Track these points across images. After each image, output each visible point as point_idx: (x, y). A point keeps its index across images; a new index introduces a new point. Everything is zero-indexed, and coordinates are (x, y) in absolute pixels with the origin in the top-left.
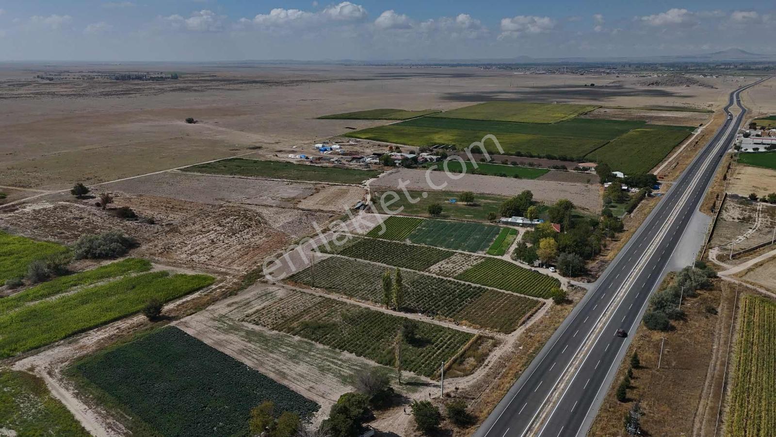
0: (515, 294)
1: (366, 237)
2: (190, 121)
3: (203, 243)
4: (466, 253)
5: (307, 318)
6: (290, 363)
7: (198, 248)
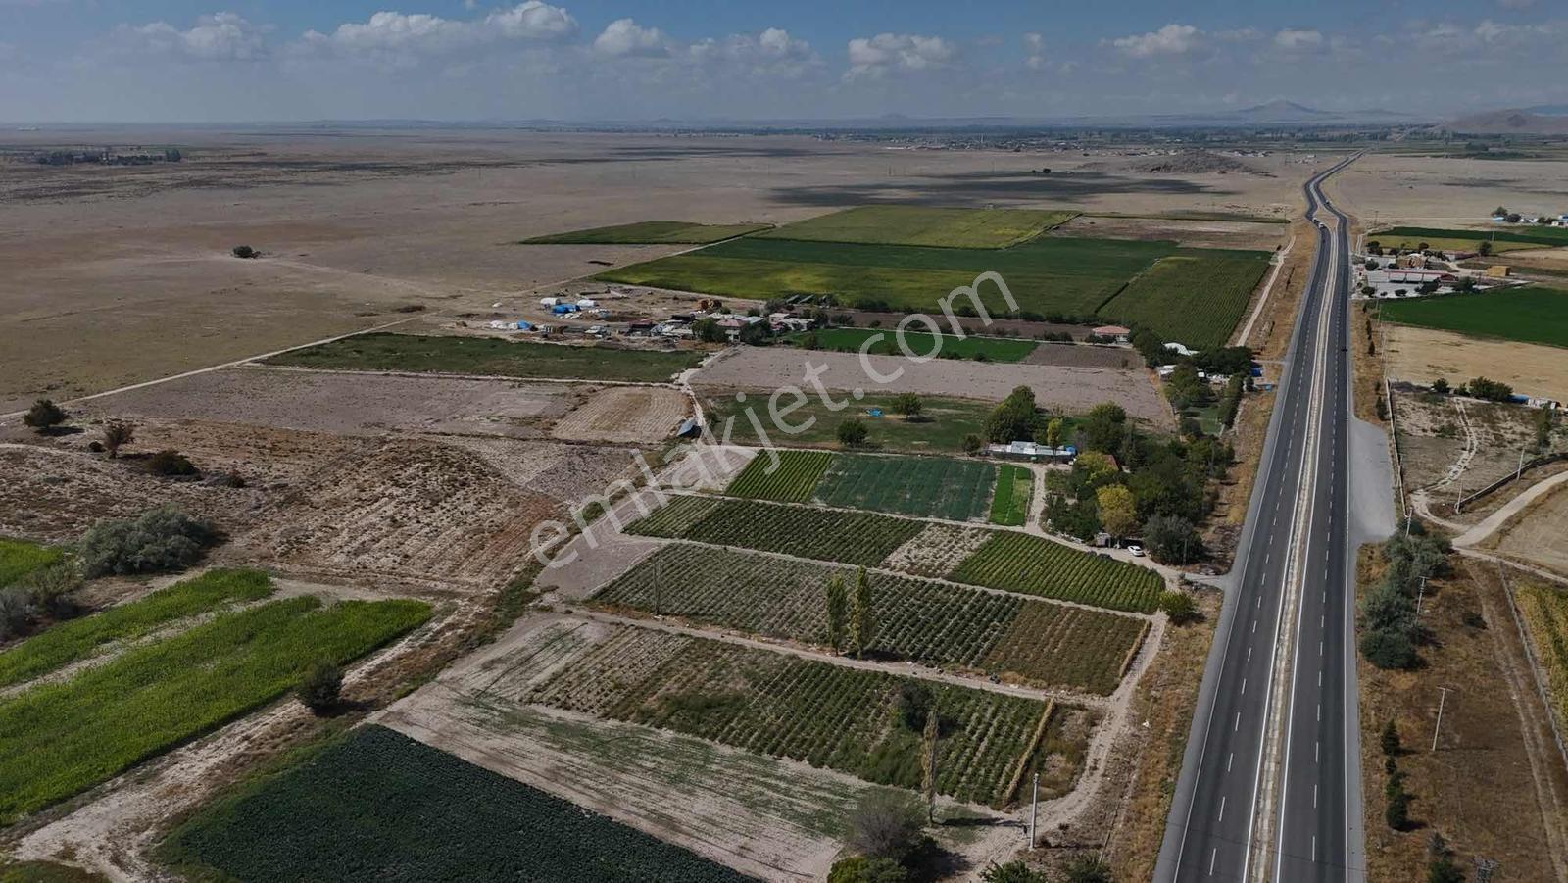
0: (1085, 607)
1: (727, 498)
2: (244, 253)
3: (373, 526)
4: (947, 522)
5: (670, 686)
6: (673, 792)
7: (366, 538)
